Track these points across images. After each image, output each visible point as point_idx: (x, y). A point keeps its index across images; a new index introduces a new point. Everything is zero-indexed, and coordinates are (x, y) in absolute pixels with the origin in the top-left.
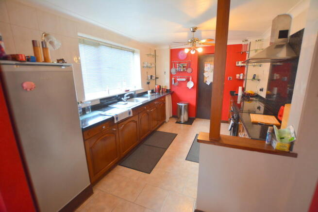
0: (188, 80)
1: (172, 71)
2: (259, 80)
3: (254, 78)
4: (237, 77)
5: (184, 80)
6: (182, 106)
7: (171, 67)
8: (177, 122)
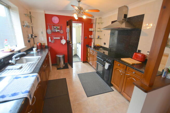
0: (61, 39)
1: (48, 32)
2: (101, 39)
3: (98, 38)
4: (90, 37)
5: (59, 38)
6: (60, 57)
7: (47, 29)
8: (58, 69)
